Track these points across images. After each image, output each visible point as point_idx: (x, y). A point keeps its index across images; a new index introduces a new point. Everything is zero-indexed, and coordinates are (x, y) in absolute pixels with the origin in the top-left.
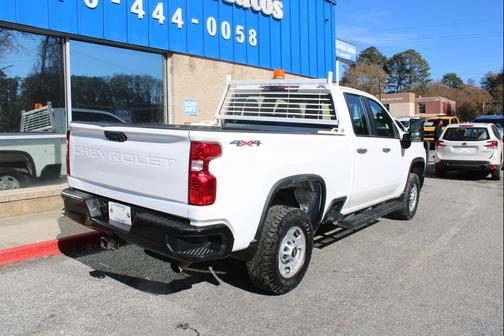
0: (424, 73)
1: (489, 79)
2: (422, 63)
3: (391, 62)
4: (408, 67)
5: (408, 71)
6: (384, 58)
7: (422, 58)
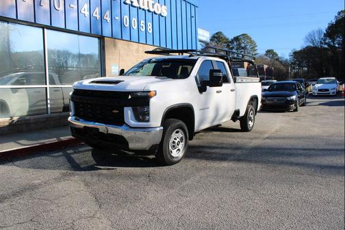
0: (253, 48)
1: (294, 53)
2: (252, 42)
3: (232, 42)
4: (243, 45)
5: (243, 48)
6: (227, 39)
7: (252, 39)
